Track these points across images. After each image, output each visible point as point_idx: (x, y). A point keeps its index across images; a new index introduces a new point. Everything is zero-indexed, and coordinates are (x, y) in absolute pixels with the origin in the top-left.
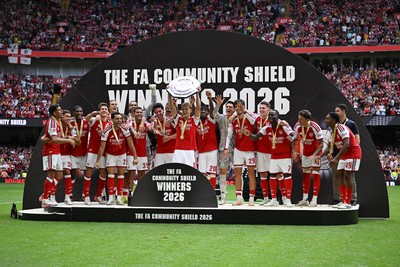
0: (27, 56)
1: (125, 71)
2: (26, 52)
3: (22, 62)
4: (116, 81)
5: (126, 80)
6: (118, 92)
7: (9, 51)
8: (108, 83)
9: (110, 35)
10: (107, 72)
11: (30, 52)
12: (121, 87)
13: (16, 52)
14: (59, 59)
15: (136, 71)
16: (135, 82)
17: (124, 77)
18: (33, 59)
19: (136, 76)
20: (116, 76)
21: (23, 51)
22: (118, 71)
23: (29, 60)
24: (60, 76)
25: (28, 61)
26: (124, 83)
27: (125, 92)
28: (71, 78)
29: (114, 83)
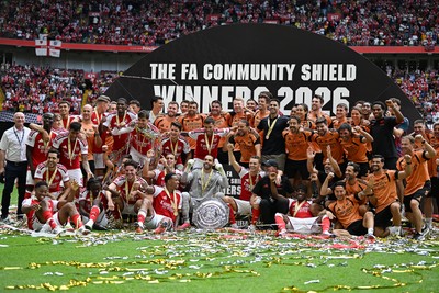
0: (57, 48)
1: (172, 65)
2: (55, 43)
3: (51, 54)
4: (162, 74)
5: (173, 75)
6: (164, 87)
7: (37, 43)
8: (154, 77)
9: (147, 27)
10: (153, 66)
11: (59, 44)
12: (167, 83)
13: (45, 43)
14: (91, 52)
15: (184, 66)
16: (183, 77)
17: (172, 71)
18: (62, 51)
19: (184, 71)
20: (163, 70)
21: (52, 42)
22: (165, 65)
23: (58, 52)
24: (92, 71)
25: (57, 54)
26: (172, 78)
27: (171, 88)
28: (103, 72)
29: (160, 77)
